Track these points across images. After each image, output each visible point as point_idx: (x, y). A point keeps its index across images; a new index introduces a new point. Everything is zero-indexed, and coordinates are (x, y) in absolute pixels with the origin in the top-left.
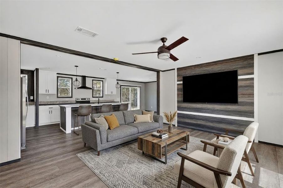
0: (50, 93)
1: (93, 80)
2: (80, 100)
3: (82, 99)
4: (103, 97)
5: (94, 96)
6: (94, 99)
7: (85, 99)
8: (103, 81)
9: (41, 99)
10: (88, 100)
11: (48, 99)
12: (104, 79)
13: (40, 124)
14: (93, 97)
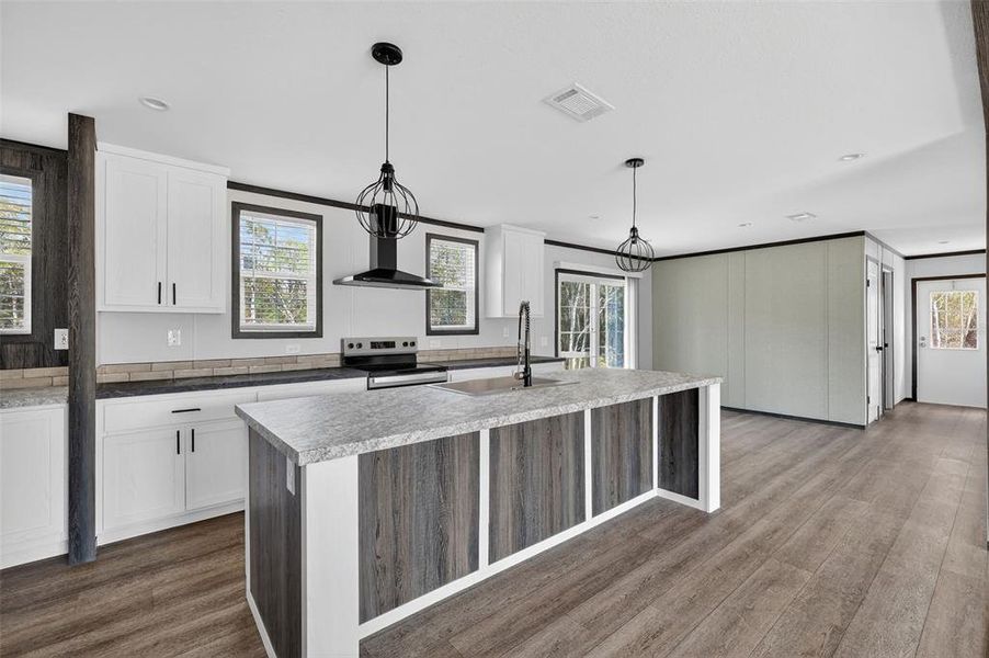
0: (187, 302)
1: (429, 237)
2: (367, 350)
3: (374, 345)
4: (475, 332)
5: (433, 327)
6: (437, 343)
7: (390, 344)
8: (476, 243)
9: (112, 351)
10: (409, 350)
11: (173, 349)
12: (481, 230)
13: (106, 531)
14: (430, 332)
